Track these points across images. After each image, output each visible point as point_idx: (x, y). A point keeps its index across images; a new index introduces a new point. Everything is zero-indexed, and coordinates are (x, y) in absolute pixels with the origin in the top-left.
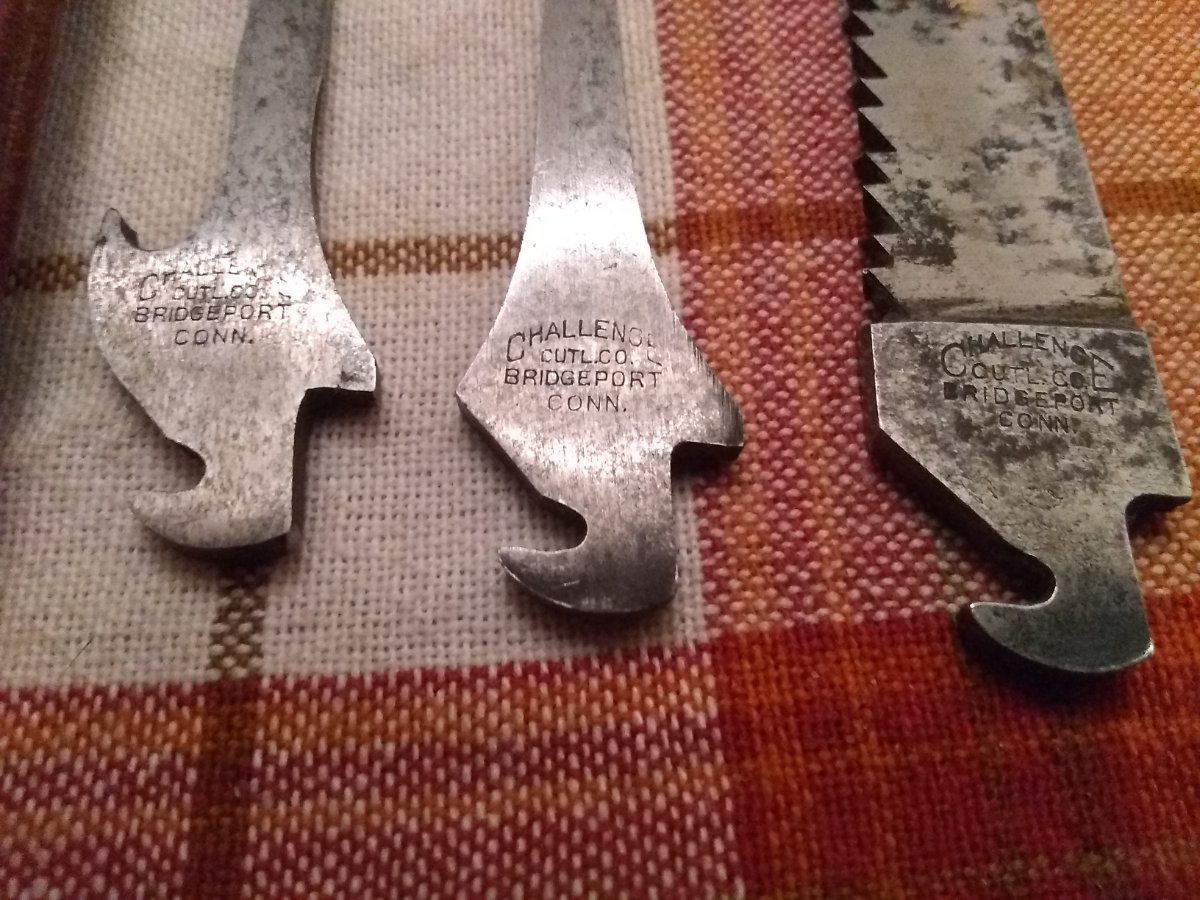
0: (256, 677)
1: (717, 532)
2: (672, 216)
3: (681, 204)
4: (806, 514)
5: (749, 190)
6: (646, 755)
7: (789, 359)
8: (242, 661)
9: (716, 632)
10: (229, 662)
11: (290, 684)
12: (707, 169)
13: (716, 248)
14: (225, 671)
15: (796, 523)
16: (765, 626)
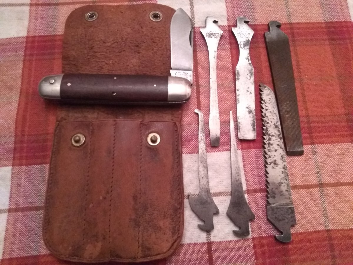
0: (211, 242)
1: (252, 227)
2: (246, 190)
3: (247, 188)
4: (261, 225)
5: (254, 187)
6: (246, 249)
7: (259, 207)
8: (209, 240)
9: (252, 237)
10: (208, 240)
11: (214, 242)
12: (250, 184)
13: (251, 194)
14: (208, 241)
15: (260, 226)
16: (257, 236)
